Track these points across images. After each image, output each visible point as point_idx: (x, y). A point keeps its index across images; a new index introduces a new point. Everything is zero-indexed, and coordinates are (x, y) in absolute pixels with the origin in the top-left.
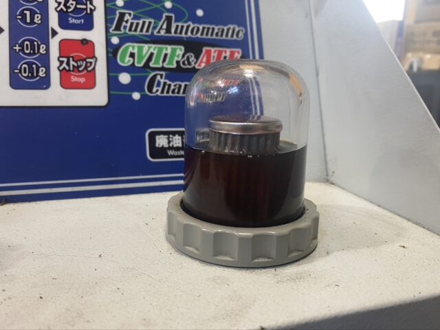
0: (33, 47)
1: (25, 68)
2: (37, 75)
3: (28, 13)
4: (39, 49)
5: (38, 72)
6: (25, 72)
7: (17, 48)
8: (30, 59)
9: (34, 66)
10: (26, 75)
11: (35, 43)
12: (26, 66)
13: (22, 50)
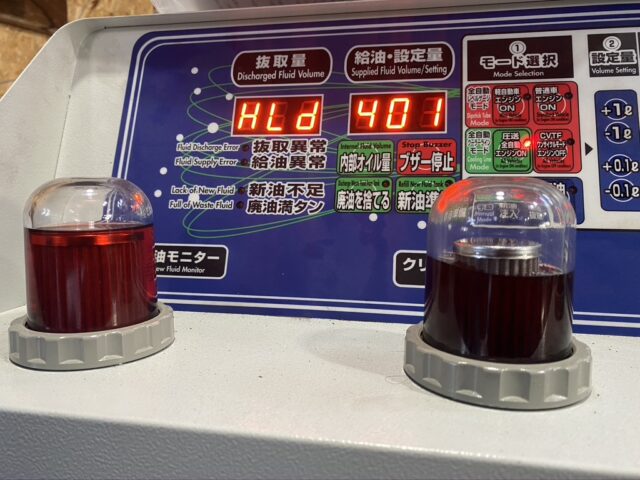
0: (624, 165)
1: (616, 188)
2: (630, 195)
3: (616, 129)
4: (630, 167)
5: (630, 192)
6: (617, 192)
7: (607, 167)
8: (621, 178)
9: (626, 186)
10: (618, 195)
11: (627, 161)
12: (617, 185)
13: (613, 169)
